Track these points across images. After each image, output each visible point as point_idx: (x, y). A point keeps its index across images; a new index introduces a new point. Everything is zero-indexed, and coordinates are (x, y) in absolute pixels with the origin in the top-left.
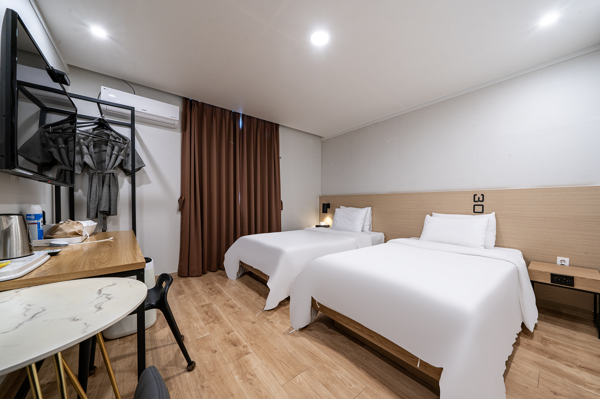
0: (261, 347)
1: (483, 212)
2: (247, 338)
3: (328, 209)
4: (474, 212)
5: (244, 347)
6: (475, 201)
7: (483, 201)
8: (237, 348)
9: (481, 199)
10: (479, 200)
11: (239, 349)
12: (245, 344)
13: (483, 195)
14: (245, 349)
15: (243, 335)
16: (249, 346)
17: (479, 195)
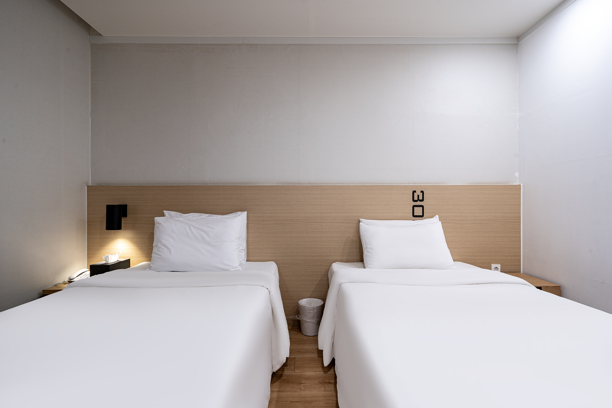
1: (422, 216)
3: (123, 220)
4: (414, 216)
6: (414, 201)
7: (422, 200)
9: (421, 198)
10: (418, 200)
13: (422, 192)
17: (418, 193)
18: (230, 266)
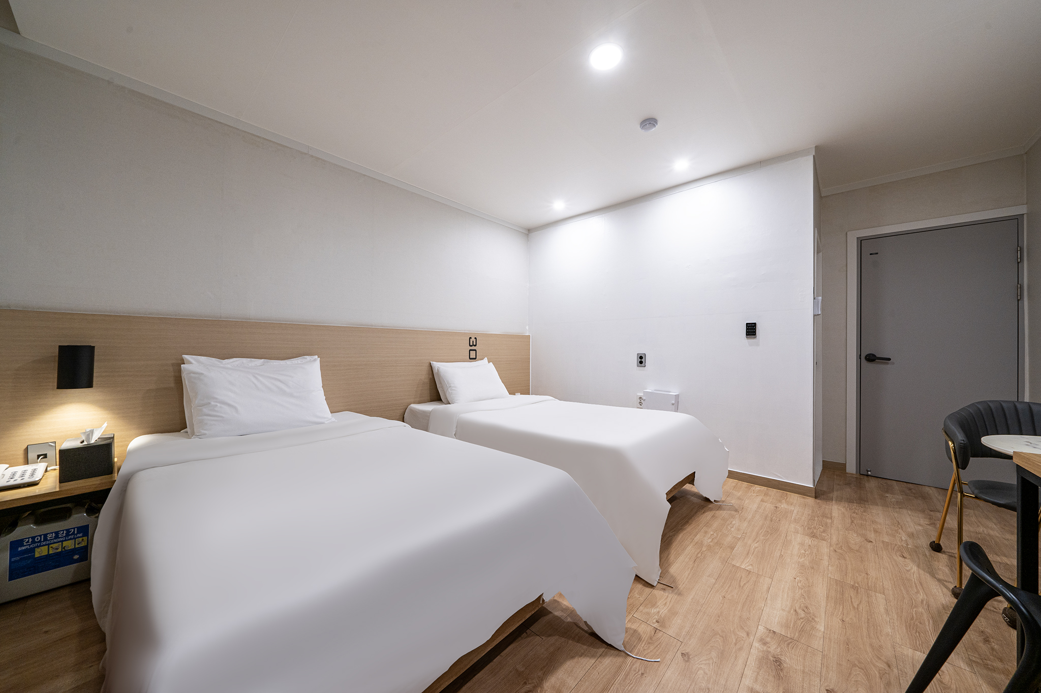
0: (740, 617)
1: (476, 358)
2: (740, 649)
4: (470, 358)
5: (765, 644)
6: (470, 346)
8: (781, 655)
10: (473, 345)
11: (779, 649)
12: (756, 644)
14: (768, 639)
15: (740, 662)
16: (757, 636)
17: (473, 339)
18: (325, 418)
